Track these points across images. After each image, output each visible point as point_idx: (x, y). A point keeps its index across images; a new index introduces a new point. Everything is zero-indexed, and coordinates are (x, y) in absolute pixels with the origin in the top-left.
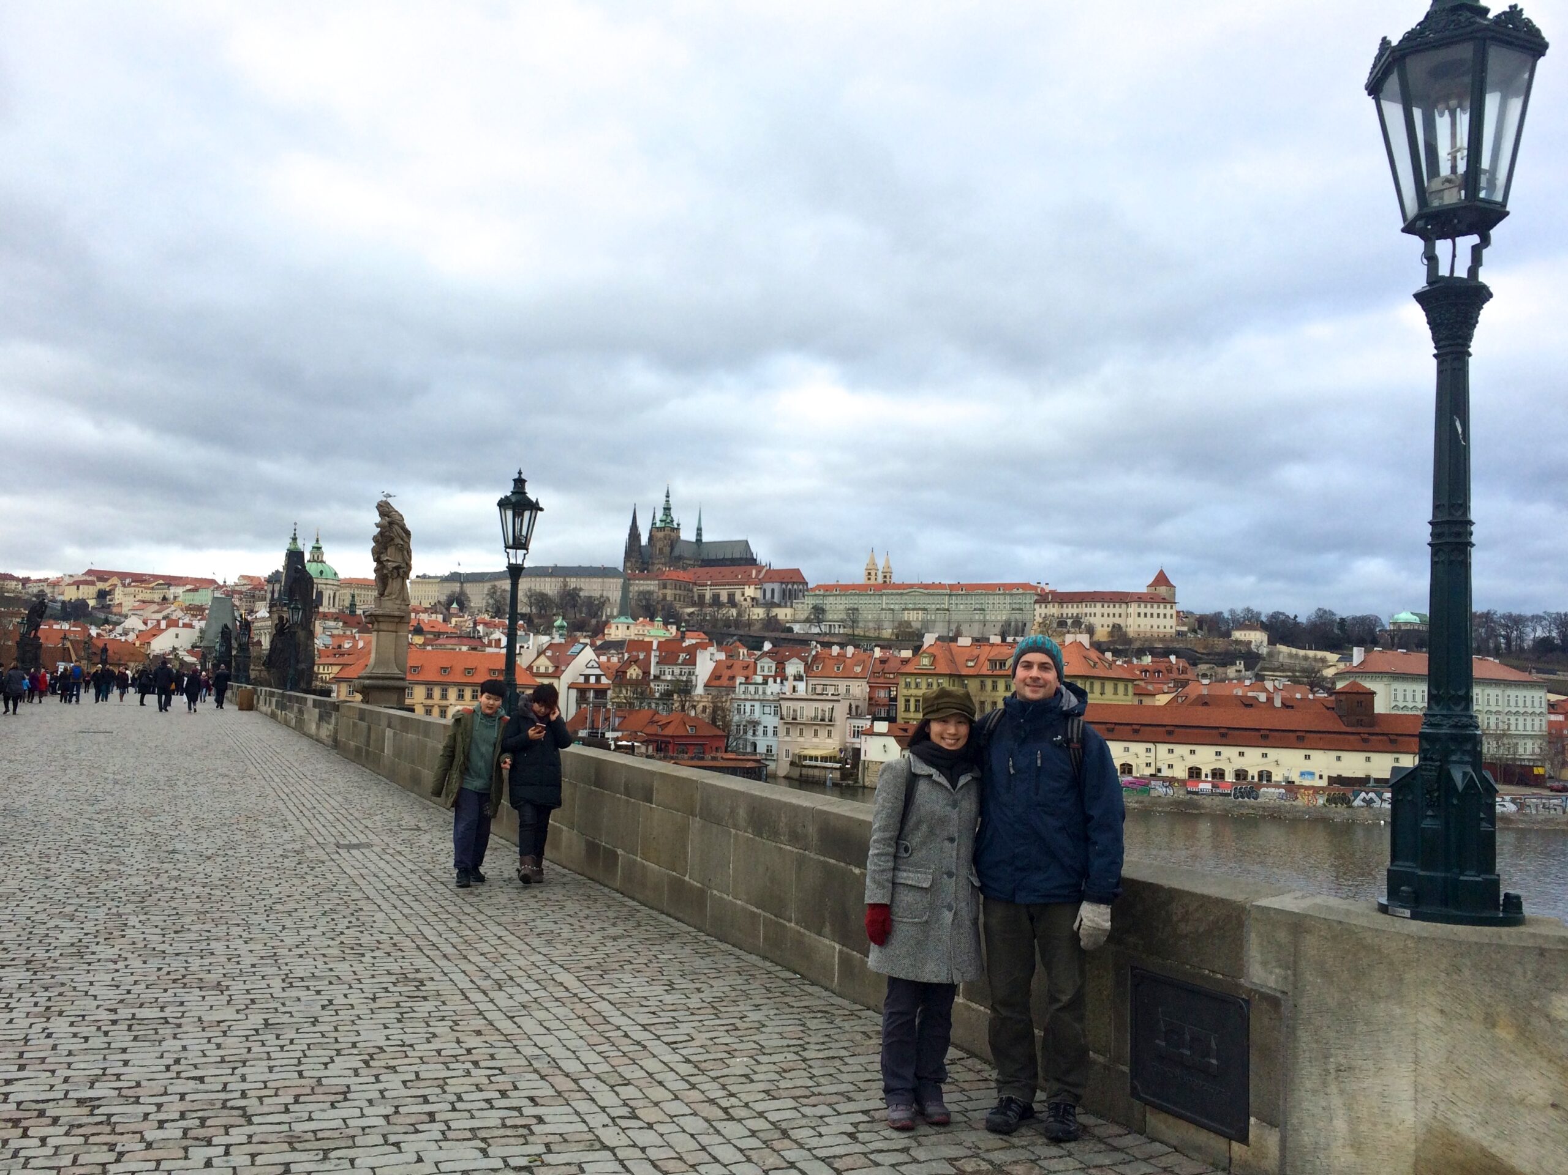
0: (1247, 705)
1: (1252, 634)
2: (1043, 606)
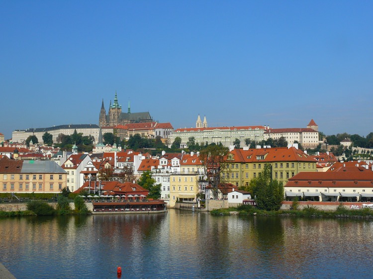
0: (361, 171)
1: (348, 143)
2: (267, 134)
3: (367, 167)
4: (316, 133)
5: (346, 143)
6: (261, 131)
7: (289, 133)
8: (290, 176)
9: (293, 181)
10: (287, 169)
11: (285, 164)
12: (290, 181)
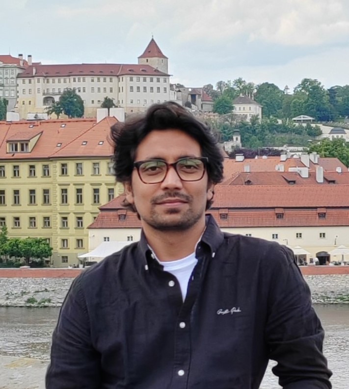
0: (289, 182)
1: (247, 106)
2: (27, 80)
3: (305, 173)
4: (162, 79)
5: (242, 106)
6: (9, 71)
7: (88, 79)
8: (104, 200)
9: (112, 213)
10: (96, 179)
11: (87, 166)
12: (104, 213)
